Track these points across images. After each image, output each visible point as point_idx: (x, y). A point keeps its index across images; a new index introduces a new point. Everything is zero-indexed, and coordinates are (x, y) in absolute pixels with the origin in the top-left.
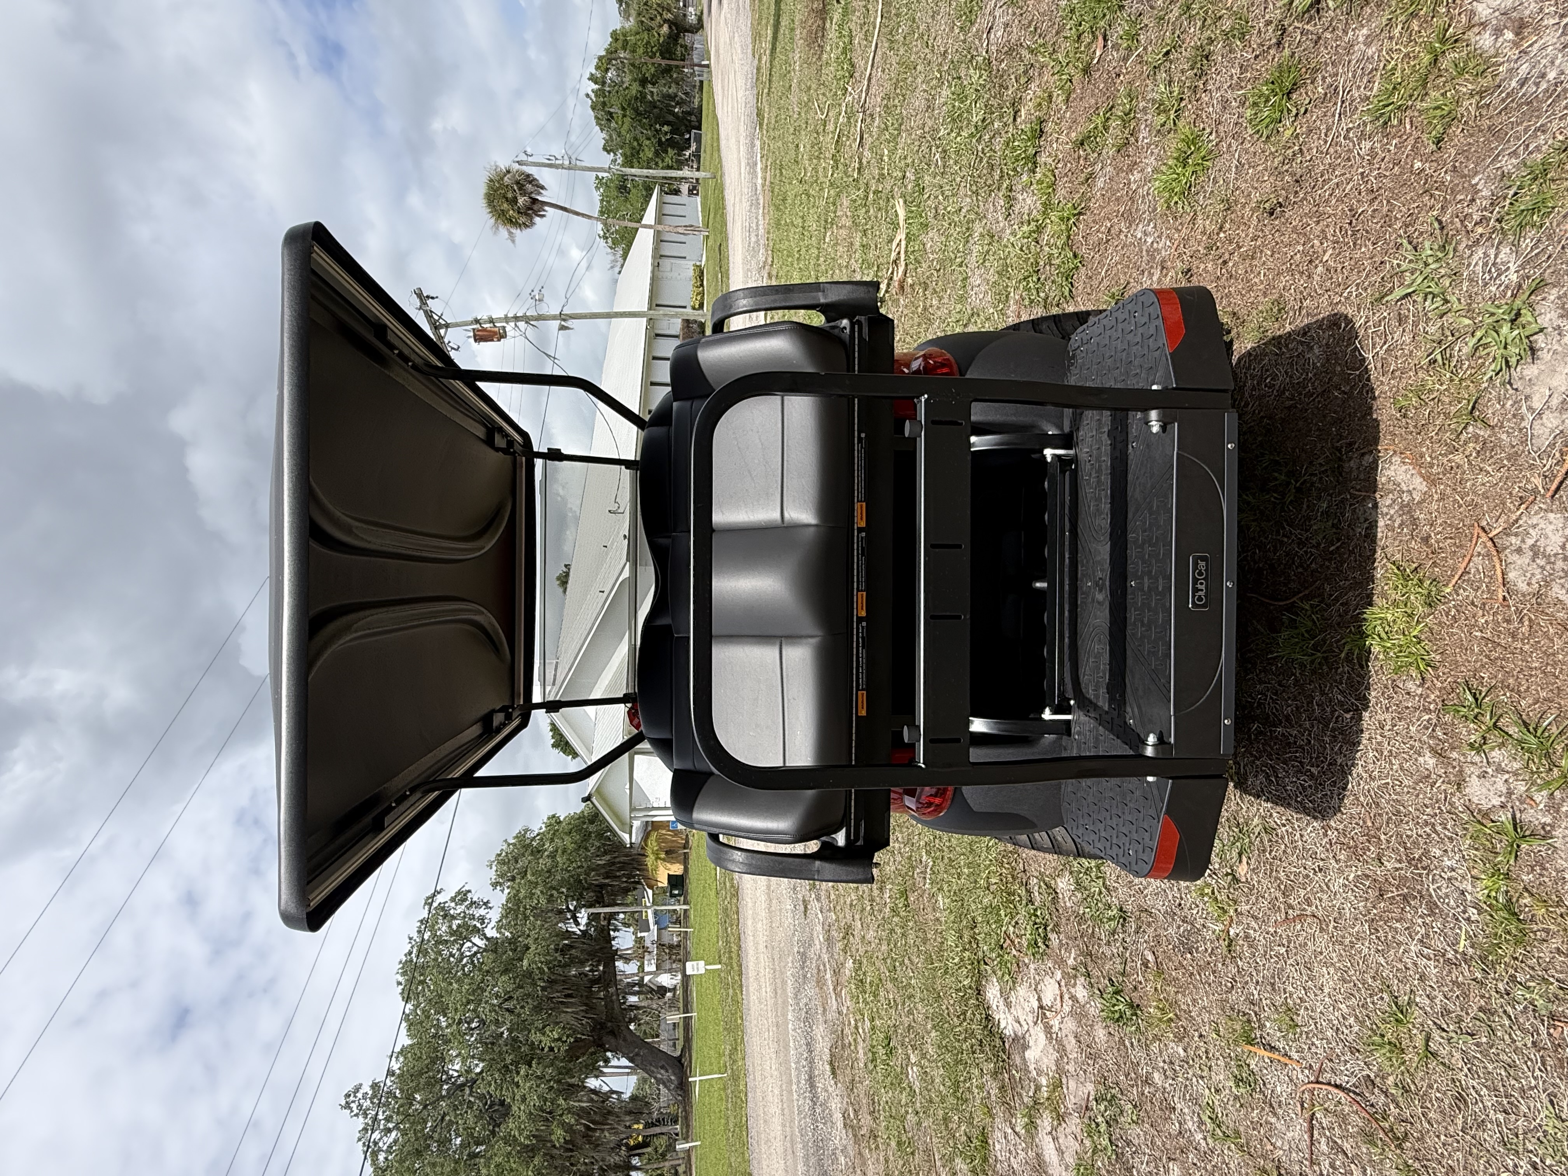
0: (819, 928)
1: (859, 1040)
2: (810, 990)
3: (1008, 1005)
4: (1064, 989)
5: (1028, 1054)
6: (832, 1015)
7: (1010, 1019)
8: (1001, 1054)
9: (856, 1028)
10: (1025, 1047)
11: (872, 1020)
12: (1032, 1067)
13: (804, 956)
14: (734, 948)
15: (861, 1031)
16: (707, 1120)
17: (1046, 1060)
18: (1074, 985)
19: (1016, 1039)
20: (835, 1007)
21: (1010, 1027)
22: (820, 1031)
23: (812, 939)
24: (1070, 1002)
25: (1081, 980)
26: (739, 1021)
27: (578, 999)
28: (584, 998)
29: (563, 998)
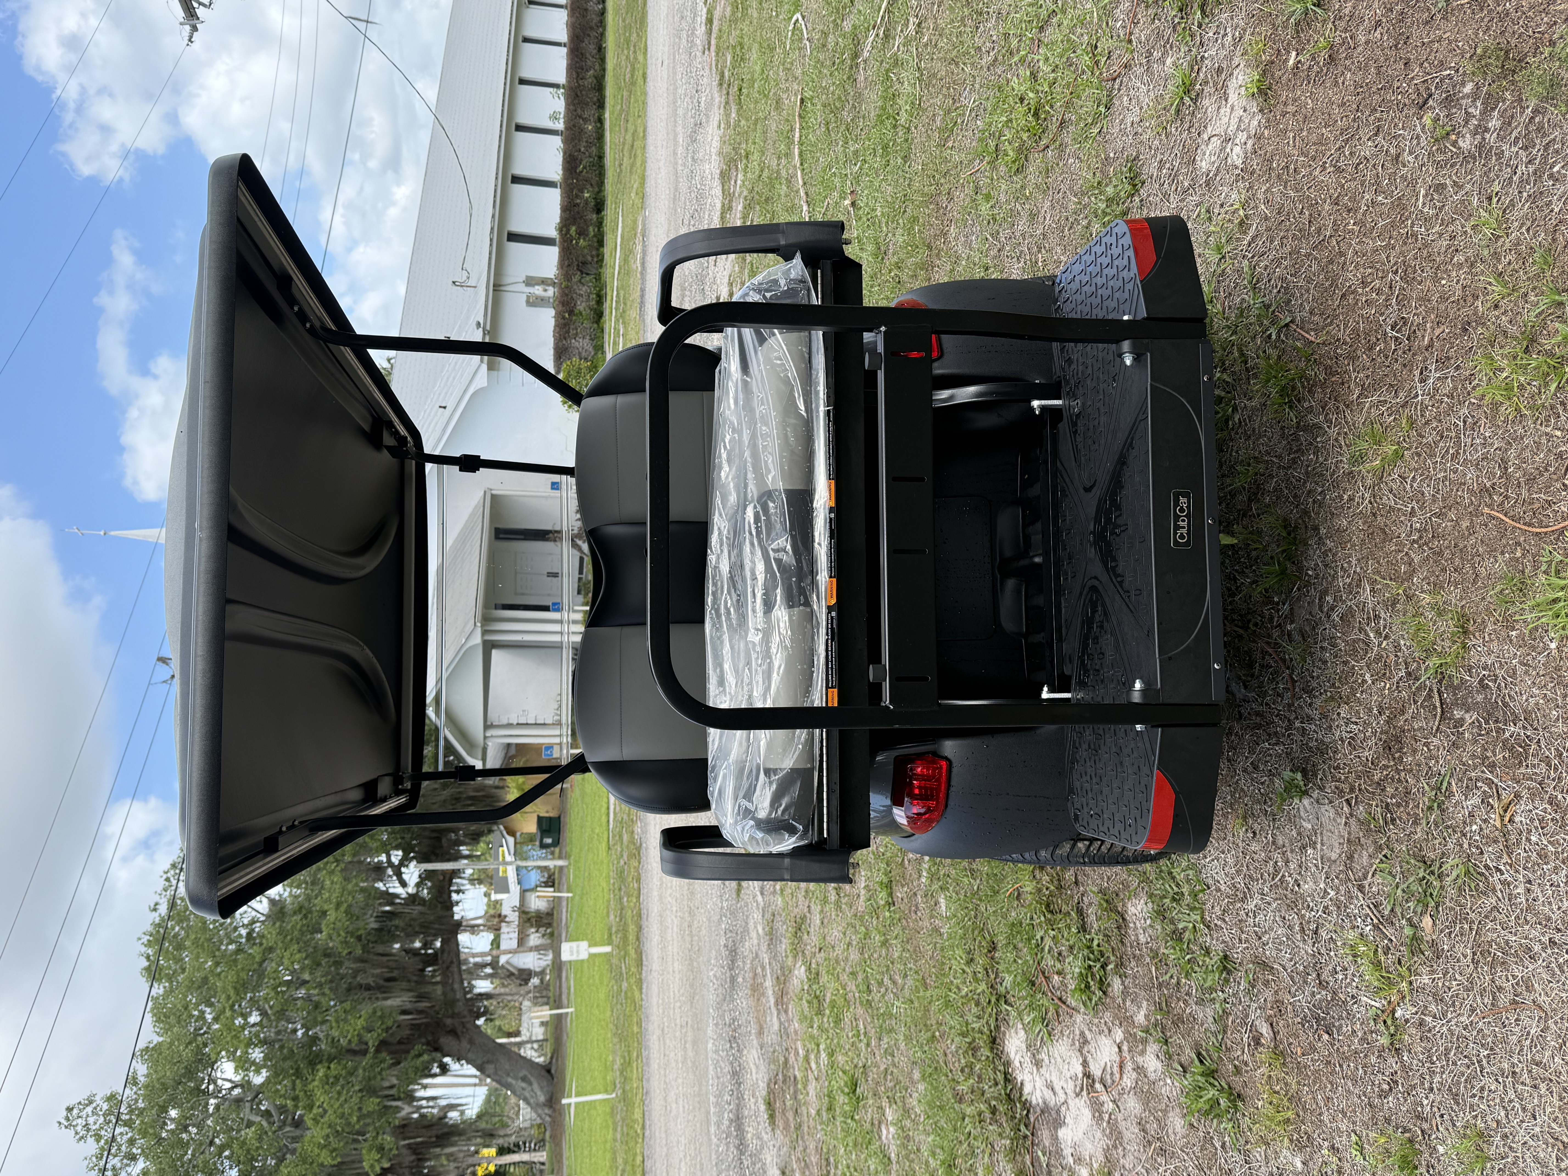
0: (757, 916)
1: (811, 1077)
2: (743, 1000)
3: (1038, 1064)
4: (1125, 1054)
5: (1062, 1133)
6: (771, 1038)
7: (1039, 1083)
8: (1022, 1128)
9: (807, 1059)
10: (1058, 1123)
11: (831, 1054)
12: (1067, 1152)
13: (733, 953)
14: (632, 928)
15: (813, 1066)
16: (586, 1152)
17: (1089, 1146)
18: (1143, 1053)
19: (1045, 1109)
20: (776, 1027)
21: (1038, 1094)
22: (752, 1056)
23: (746, 930)
24: (1134, 1075)
25: (1153, 1048)
26: (636, 1029)
27: (404, 985)
28: (413, 984)
29: (381, 982)
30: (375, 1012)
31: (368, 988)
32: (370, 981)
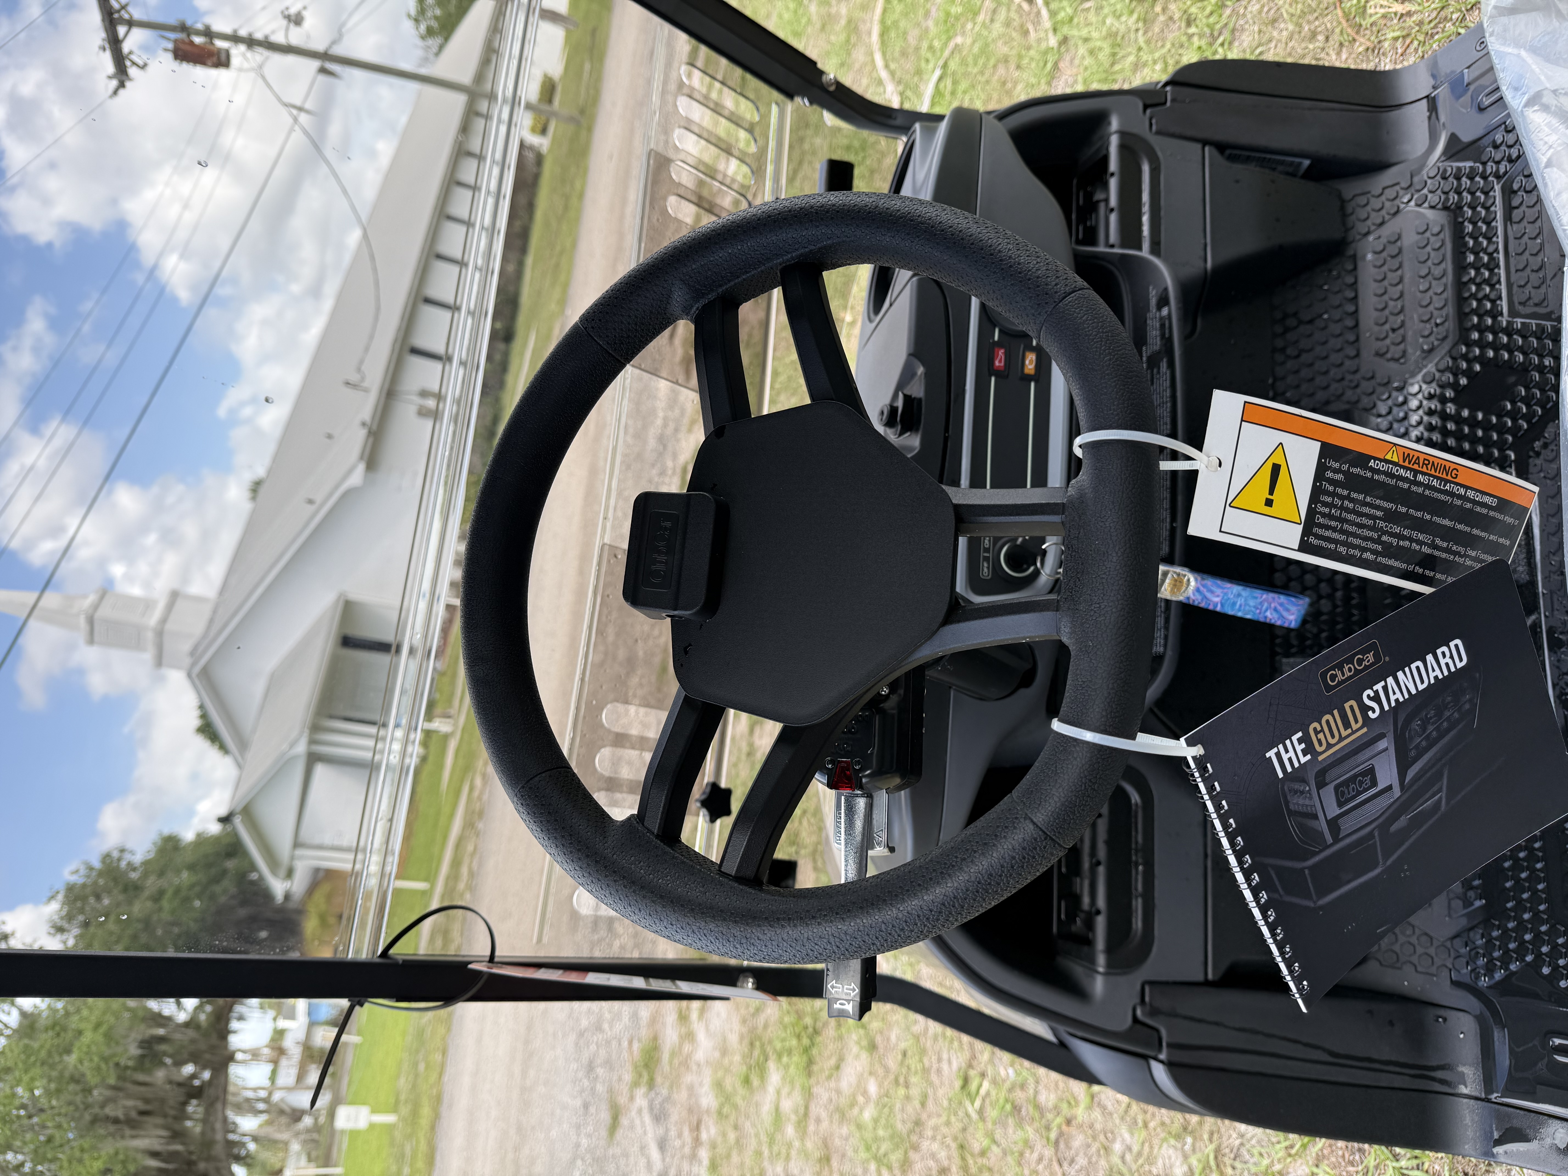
27: (159, 1121)
28: (170, 1120)
29: (133, 1114)
30: (117, 1153)
31: (116, 1121)
32: (120, 1114)
